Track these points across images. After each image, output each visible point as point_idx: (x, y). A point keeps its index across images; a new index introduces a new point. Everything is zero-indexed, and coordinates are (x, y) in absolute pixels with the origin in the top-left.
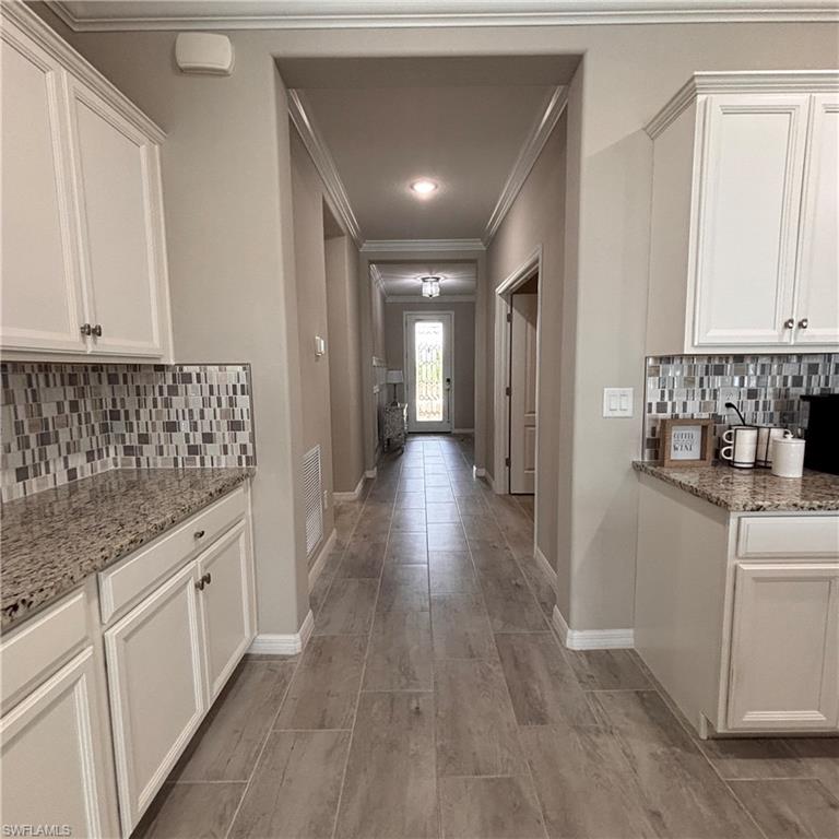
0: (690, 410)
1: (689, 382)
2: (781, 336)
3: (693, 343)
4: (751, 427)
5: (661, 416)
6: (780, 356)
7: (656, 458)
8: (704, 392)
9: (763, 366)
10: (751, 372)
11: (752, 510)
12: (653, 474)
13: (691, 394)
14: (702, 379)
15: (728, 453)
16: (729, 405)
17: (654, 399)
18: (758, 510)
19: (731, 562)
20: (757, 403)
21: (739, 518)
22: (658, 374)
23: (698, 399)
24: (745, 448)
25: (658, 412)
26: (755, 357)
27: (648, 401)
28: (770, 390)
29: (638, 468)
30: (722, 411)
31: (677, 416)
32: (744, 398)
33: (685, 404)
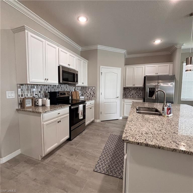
0: (28, 96)
1: (28, 90)
2: (45, 81)
3: (29, 81)
4: (40, 98)
5: (22, 97)
6: (44, 85)
7: (22, 107)
8: (31, 92)
9: (41, 87)
10: (39, 88)
11: (45, 112)
12: (22, 110)
13: (28, 92)
14: (30, 89)
15: (37, 104)
16: (36, 94)
17: (20, 94)
18: (46, 112)
19: (42, 123)
20: (41, 94)
21: (43, 115)
22: (21, 88)
23: (30, 93)
24: (40, 102)
25: (21, 96)
26: (40, 85)
27: (19, 94)
28: (43, 91)
29: (17, 110)
30: (35, 95)
31: (26, 97)
32: (38, 93)
33: (27, 94)
